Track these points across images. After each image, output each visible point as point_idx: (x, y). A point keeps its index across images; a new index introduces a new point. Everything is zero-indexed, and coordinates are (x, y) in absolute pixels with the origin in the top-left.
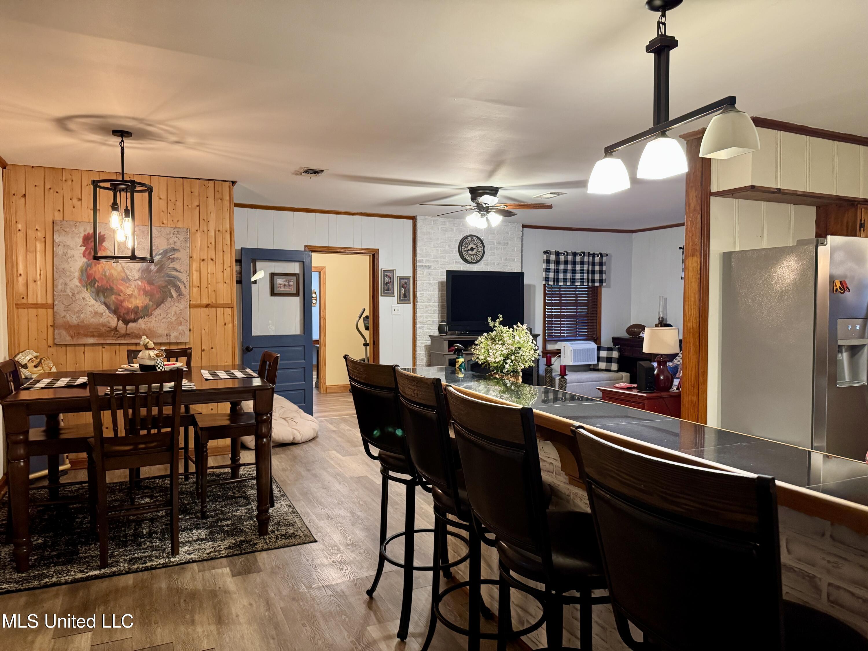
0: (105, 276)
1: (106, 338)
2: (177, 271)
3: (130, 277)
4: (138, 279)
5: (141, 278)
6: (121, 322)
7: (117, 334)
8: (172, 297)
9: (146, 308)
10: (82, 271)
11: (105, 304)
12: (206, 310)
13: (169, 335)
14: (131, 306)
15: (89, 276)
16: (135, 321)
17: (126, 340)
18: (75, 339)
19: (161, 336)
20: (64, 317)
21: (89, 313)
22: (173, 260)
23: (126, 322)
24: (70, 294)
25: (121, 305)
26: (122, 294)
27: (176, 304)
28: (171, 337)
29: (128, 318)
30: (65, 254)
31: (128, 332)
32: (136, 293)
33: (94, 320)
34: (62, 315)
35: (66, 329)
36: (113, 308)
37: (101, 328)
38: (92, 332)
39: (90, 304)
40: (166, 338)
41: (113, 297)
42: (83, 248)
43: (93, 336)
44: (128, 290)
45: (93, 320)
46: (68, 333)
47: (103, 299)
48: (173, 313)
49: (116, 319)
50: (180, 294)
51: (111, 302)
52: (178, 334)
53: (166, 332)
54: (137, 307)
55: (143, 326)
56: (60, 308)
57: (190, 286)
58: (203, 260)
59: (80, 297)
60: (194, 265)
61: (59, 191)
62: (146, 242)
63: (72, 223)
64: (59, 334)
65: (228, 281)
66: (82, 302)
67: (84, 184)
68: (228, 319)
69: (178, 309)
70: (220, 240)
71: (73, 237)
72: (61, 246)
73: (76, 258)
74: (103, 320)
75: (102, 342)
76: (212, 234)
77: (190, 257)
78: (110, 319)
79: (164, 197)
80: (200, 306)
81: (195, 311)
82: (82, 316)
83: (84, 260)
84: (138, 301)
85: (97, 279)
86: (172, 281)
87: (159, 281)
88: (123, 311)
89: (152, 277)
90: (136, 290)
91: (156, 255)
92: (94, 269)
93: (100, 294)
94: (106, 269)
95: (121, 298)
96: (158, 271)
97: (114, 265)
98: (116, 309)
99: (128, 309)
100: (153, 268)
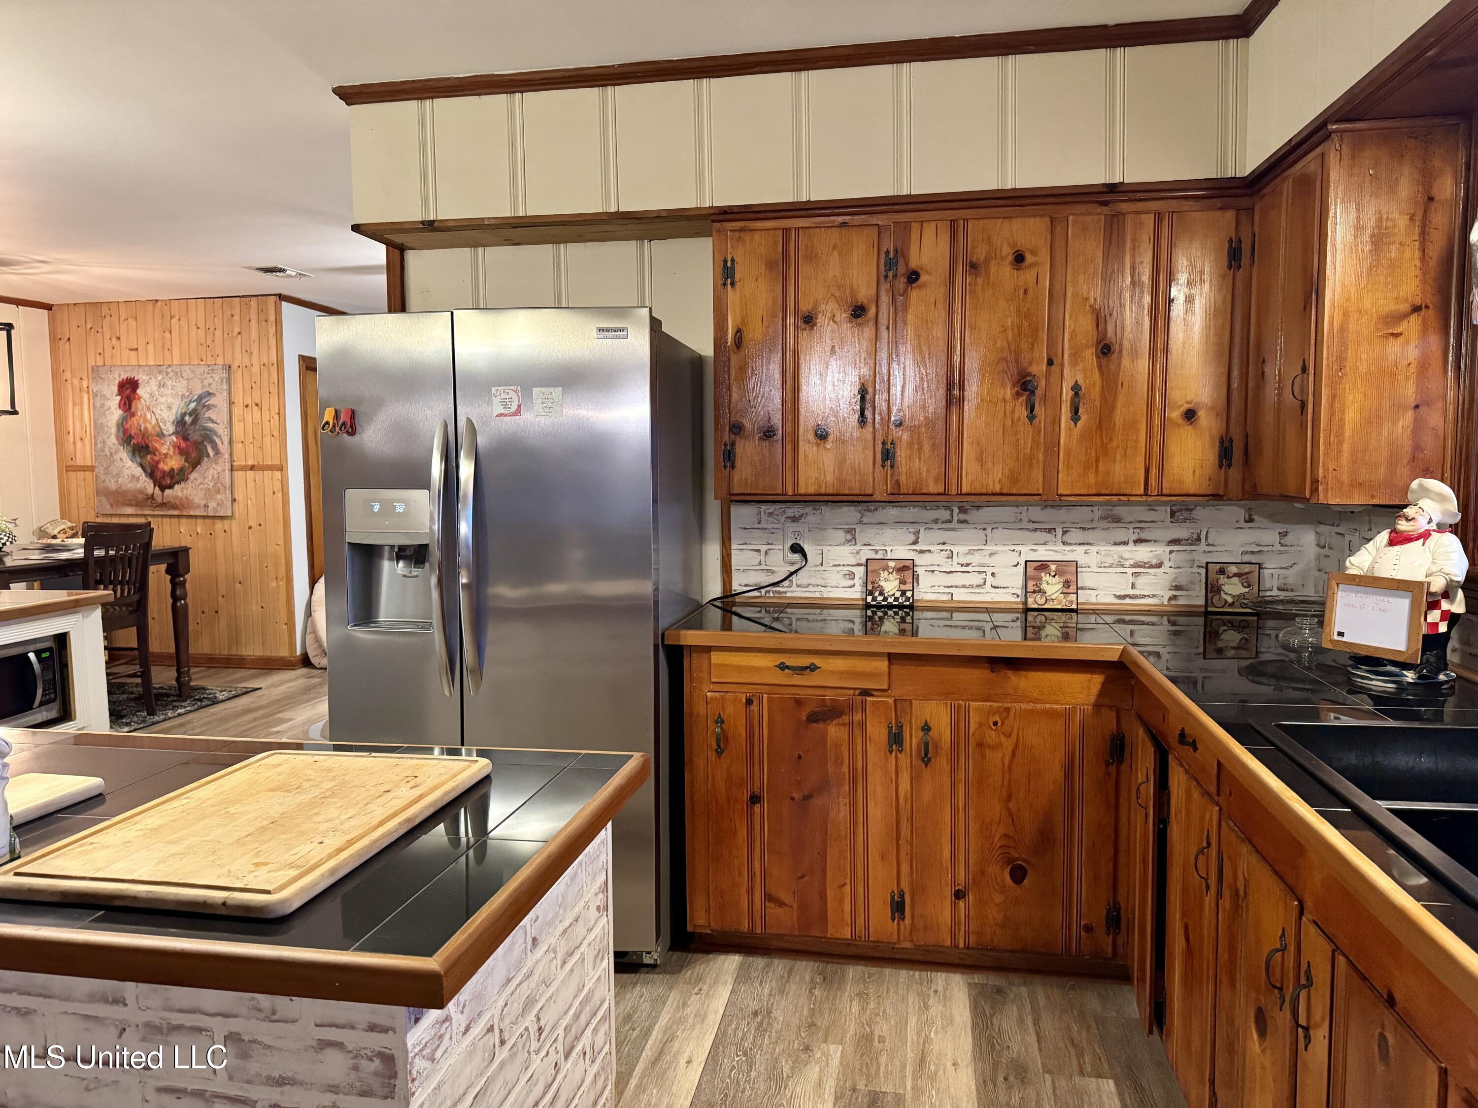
0: (140, 430)
1: (144, 508)
2: (213, 422)
3: (165, 432)
4: (173, 433)
5: (176, 433)
6: (157, 488)
7: (154, 503)
8: (208, 456)
9: (181, 470)
10: (118, 426)
11: (142, 466)
12: (249, 473)
13: (206, 506)
14: (166, 468)
15: (125, 431)
16: (171, 487)
17: (163, 511)
18: (115, 507)
19: (198, 507)
20: (104, 481)
21: (126, 477)
22: (209, 407)
23: (163, 489)
24: (108, 454)
25: (156, 467)
26: (157, 454)
27: (214, 466)
28: (209, 509)
29: (164, 483)
30: (103, 406)
31: (165, 501)
32: (171, 452)
33: (130, 486)
34: (102, 479)
35: (106, 496)
36: (149, 471)
37: (138, 495)
38: (130, 500)
39: (127, 466)
40: (203, 509)
41: (149, 457)
42: (119, 398)
43: (131, 505)
44: (163, 449)
46: (108, 500)
47: (139, 460)
48: (210, 477)
49: (152, 485)
50: (217, 452)
51: (147, 463)
52: (216, 504)
53: (204, 502)
54: (172, 470)
55: (180, 494)
56: (100, 470)
57: (231, 442)
58: (247, 406)
59: (117, 457)
60: (237, 411)
61: (100, 330)
62: (181, 387)
63: (107, 368)
64: (100, 501)
65: (276, 434)
66: (119, 464)
67: (122, 318)
68: (278, 485)
69: (215, 472)
70: (265, 376)
71: (108, 386)
72: (98, 398)
73: (112, 409)
74: (139, 485)
75: (139, 512)
76: (256, 369)
77: (231, 403)
78: (147, 485)
79: (201, 326)
80: (243, 468)
81: (238, 475)
82: (120, 480)
83: (120, 412)
84: (174, 463)
85: (132, 434)
86: (208, 437)
87: (195, 436)
88: (159, 475)
89: (187, 430)
90: (171, 448)
91: (190, 402)
92: (130, 423)
93: (137, 454)
94: (141, 422)
95: (156, 458)
96: (194, 422)
97: (149, 417)
98: (152, 473)
99: (164, 472)
100: (187, 419)
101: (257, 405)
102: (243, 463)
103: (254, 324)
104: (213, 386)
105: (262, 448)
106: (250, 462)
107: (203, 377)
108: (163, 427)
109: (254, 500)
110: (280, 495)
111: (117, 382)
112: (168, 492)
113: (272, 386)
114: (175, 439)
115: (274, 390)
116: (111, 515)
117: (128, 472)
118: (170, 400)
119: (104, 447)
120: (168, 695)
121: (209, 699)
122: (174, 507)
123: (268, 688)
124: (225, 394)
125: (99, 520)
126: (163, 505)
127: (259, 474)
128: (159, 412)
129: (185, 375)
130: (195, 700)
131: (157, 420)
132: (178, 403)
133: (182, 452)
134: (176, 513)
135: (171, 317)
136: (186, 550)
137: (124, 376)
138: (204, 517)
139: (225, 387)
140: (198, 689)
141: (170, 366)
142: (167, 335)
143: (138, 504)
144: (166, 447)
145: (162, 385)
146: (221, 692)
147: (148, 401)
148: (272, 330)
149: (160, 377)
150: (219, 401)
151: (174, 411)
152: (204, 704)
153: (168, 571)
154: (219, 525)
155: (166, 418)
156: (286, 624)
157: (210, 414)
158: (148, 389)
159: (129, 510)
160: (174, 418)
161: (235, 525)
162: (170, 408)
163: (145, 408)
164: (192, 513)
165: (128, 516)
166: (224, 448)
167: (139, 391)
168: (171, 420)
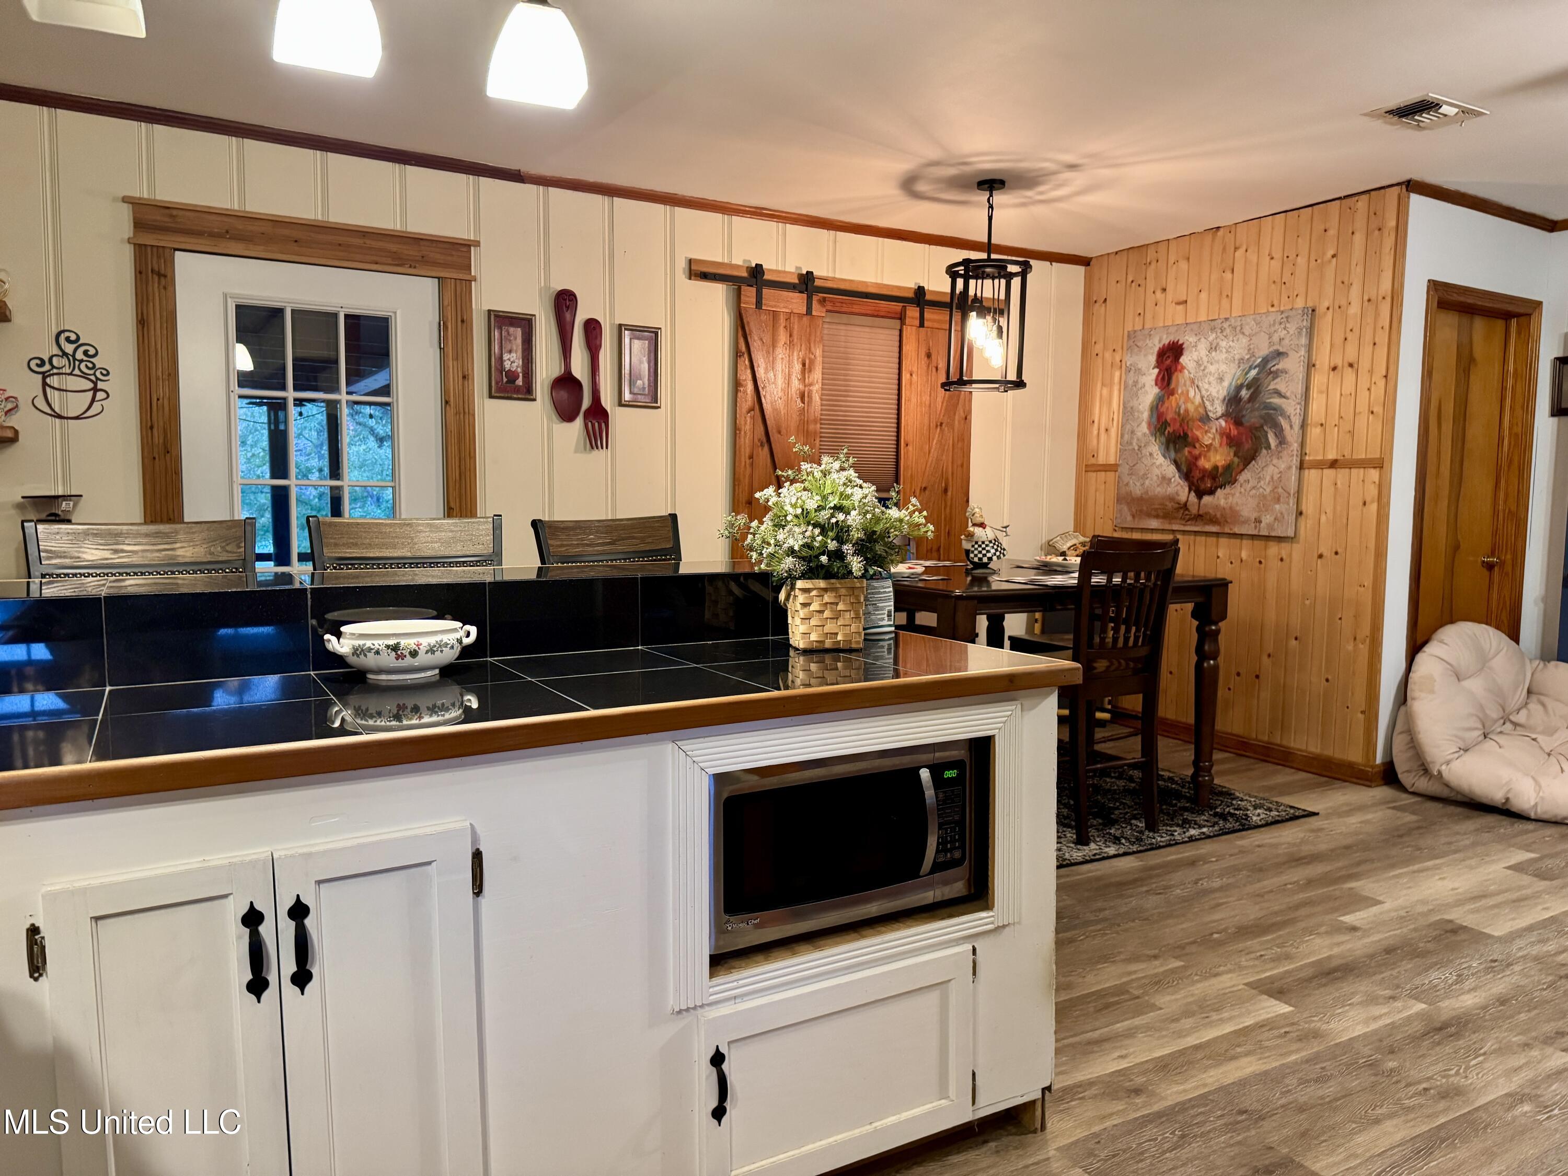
0: (1179, 414)
1: (1173, 521)
2: (1281, 395)
3: (1211, 415)
4: (1223, 415)
5: (1225, 415)
6: (1193, 494)
7: (1187, 515)
8: (1268, 447)
9: (1228, 468)
10: (1152, 409)
11: (1176, 463)
12: (1328, 472)
13: (1258, 521)
14: (1208, 466)
15: (1160, 416)
16: (1211, 492)
17: (1198, 526)
18: (1136, 520)
19: (1246, 521)
20: (1127, 484)
21: (1155, 478)
22: (1276, 375)
23: (1200, 495)
24: (1136, 448)
25: (1195, 465)
26: (1197, 445)
27: (1275, 461)
28: (1262, 525)
29: (1202, 487)
30: (1136, 383)
31: (1201, 512)
32: (1217, 443)
33: (1159, 491)
34: (1126, 482)
35: (1128, 504)
36: (1185, 470)
37: (1168, 503)
38: (1156, 510)
39: (1158, 463)
40: (1253, 525)
41: (1186, 449)
42: (1156, 371)
43: (1157, 517)
44: (1206, 438)
45: (1159, 489)
46: (1130, 510)
47: (1173, 454)
48: (1268, 478)
49: (1187, 489)
50: (1282, 441)
51: (1184, 459)
52: (1272, 519)
53: (1254, 515)
54: (1216, 468)
55: (1222, 502)
56: (1124, 470)
57: (1303, 426)
58: (1334, 369)
59: (1145, 452)
60: (1318, 380)
61: (1142, 282)
62: (1238, 347)
63: (1146, 332)
64: (1120, 511)
65: (1378, 409)
66: (1147, 461)
67: (1171, 261)
68: (1373, 491)
69: (1277, 471)
70: (1370, 320)
71: (1145, 355)
72: (1132, 372)
73: (1147, 388)
74: (1170, 490)
75: (1167, 527)
76: (1355, 309)
77: (1310, 366)
78: (1180, 489)
79: (1277, 255)
80: (1320, 465)
81: (1311, 475)
82: (1147, 482)
83: (1156, 390)
84: (1218, 458)
85: (1168, 420)
86: (1271, 417)
87: (1252, 418)
88: (1197, 474)
89: (1241, 411)
90: (1218, 437)
91: (1250, 368)
92: (1166, 405)
93: (1171, 446)
94: (1181, 402)
95: (1196, 452)
96: (1252, 399)
97: (1192, 394)
98: (1189, 472)
99: (1204, 470)
100: (1244, 393)
101: (1351, 365)
102: (1320, 457)
103: (1359, 238)
104: (1286, 342)
105: (1351, 433)
106: (1331, 456)
107: (1273, 329)
108: (1209, 407)
109: (1330, 515)
110: (1374, 507)
111: (1156, 350)
112: (1206, 499)
113: (1379, 331)
114: (1223, 423)
115: (1383, 338)
116: (1132, 529)
117: (1157, 471)
118: (1223, 367)
119: (1132, 438)
120: (1178, 796)
121: (1237, 819)
122: (1213, 521)
123: (1328, 816)
124: (1303, 352)
125: (1116, 535)
126: (1199, 518)
127: (1342, 474)
128: (1206, 386)
129: (1247, 330)
130: (1216, 814)
131: (1202, 398)
132: (1233, 371)
133: (1231, 441)
134: (1214, 529)
135: (1236, 249)
136: (1223, 585)
137: (1166, 341)
138: (1253, 537)
139: (1304, 341)
140: (1221, 794)
141: (1226, 319)
142: (1228, 275)
143: (1166, 516)
144: (1209, 436)
145: (1213, 348)
146: (1255, 807)
147: (1192, 371)
148: (1389, 242)
149: (1212, 337)
150: (1293, 364)
151: (1226, 384)
152: (1228, 825)
153: (1194, 615)
154: (1273, 550)
155: (1214, 394)
156: (1362, 712)
157: (1279, 384)
158: (1195, 355)
159: (1154, 524)
160: (1225, 393)
161: (1296, 551)
162: (1221, 379)
163: (1188, 383)
164: (1237, 530)
165: (1153, 530)
166: (1292, 434)
167: (1184, 360)
168: (1221, 397)
